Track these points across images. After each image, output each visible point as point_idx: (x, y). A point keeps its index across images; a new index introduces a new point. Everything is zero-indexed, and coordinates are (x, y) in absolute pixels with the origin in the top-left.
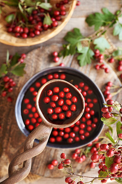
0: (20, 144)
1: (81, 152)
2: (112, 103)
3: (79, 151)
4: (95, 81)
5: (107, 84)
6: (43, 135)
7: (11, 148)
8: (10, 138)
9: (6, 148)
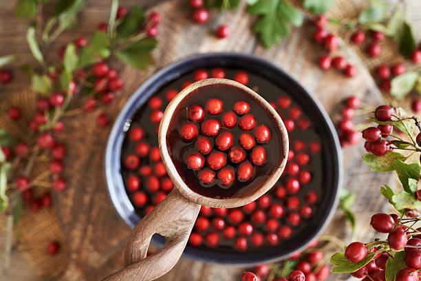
0: (115, 242)
1: (269, 272)
2: (389, 115)
3: (264, 270)
4: (318, 90)
5: (347, 103)
6: (175, 225)
7: (91, 252)
8: (90, 228)
9: (78, 252)
